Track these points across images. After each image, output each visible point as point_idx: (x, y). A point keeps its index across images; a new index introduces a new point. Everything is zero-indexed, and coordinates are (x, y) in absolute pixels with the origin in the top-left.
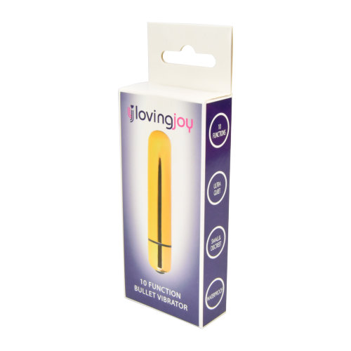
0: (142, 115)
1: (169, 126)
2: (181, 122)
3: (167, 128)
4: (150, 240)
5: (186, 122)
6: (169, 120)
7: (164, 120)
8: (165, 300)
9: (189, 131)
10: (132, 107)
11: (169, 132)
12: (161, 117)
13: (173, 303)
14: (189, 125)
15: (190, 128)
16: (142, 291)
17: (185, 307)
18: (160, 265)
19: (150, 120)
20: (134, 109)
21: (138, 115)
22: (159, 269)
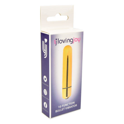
0: (61, 42)
1: (72, 43)
2: (76, 40)
3: (71, 43)
4: (63, 89)
5: (78, 39)
6: (72, 40)
7: (70, 41)
8: (68, 108)
9: (79, 42)
10: (56, 39)
11: (71, 45)
12: (68, 40)
13: (72, 107)
14: (79, 40)
15: (79, 41)
16: (59, 111)
17: (76, 105)
18: (67, 96)
19: (64, 42)
20: (57, 40)
21: (59, 42)
22: (67, 98)
